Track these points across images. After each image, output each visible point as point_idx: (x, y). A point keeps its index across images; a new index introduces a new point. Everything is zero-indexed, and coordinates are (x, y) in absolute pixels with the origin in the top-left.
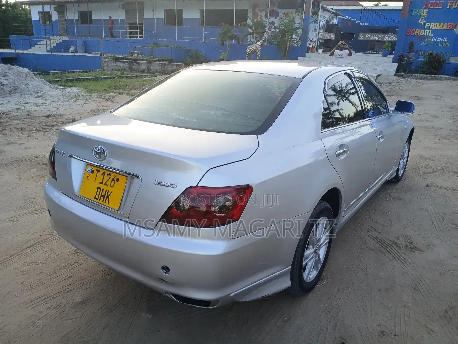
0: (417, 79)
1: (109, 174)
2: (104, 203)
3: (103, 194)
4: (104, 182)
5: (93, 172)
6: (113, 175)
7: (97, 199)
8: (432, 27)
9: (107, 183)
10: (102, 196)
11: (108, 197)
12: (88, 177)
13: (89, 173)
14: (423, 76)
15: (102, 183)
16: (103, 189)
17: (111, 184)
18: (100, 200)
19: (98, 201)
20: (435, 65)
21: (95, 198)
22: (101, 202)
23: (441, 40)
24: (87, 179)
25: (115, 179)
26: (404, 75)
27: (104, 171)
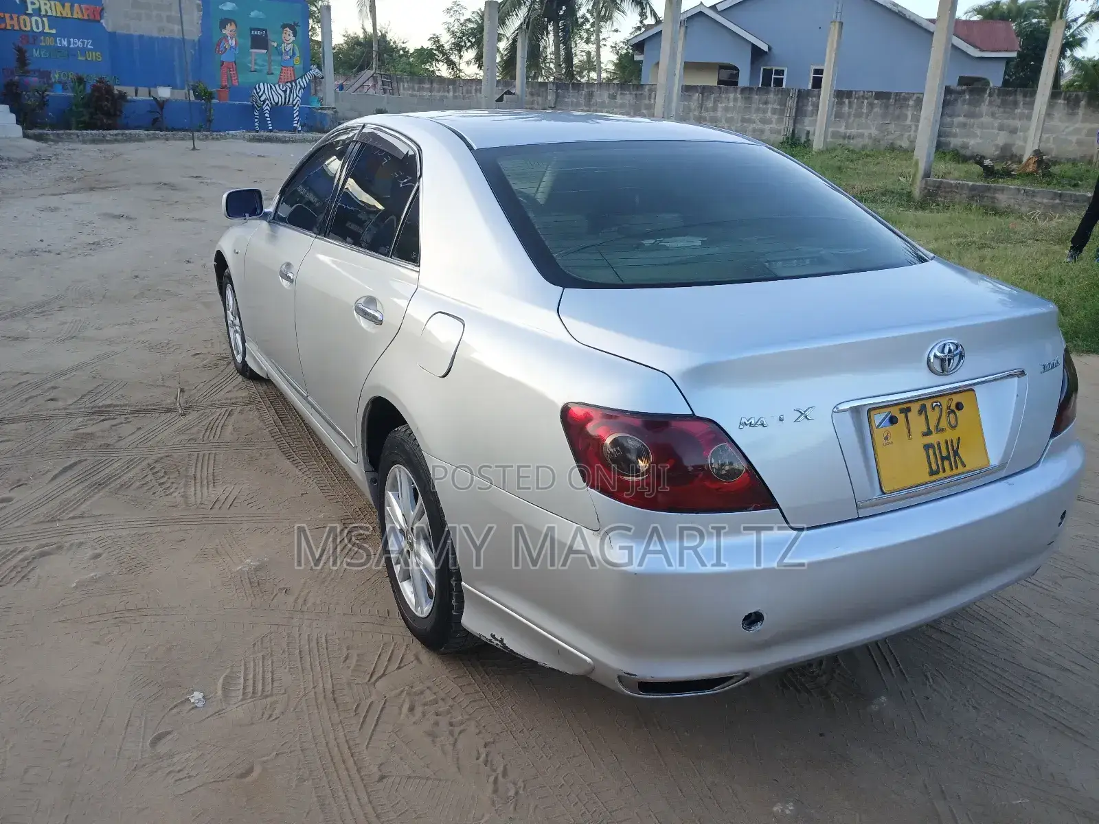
0: (84, 142)
1: (935, 404)
2: (955, 472)
3: (944, 453)
4: (932, 428)
5: (893, 420)
6: (944, 402)
7: (937, 472)
8: (46, 12)
9: (941, 426)
10: (943, 459)
11: (956, 453)
12: (886, 438)
13: (884, 429)
14: (96, 134)
15: (928, 433)
16: (939, 444)
17: (949, 423)
18: (944, 471)
19: (941, 475)
20: (106, 105)
21: (932, 473)
22: (948, 472)
23: (79, 44)
24: (886, 444)
25: (953, 407)
26: (47, 134)
27: (921, 403)
